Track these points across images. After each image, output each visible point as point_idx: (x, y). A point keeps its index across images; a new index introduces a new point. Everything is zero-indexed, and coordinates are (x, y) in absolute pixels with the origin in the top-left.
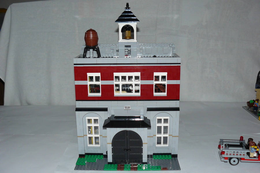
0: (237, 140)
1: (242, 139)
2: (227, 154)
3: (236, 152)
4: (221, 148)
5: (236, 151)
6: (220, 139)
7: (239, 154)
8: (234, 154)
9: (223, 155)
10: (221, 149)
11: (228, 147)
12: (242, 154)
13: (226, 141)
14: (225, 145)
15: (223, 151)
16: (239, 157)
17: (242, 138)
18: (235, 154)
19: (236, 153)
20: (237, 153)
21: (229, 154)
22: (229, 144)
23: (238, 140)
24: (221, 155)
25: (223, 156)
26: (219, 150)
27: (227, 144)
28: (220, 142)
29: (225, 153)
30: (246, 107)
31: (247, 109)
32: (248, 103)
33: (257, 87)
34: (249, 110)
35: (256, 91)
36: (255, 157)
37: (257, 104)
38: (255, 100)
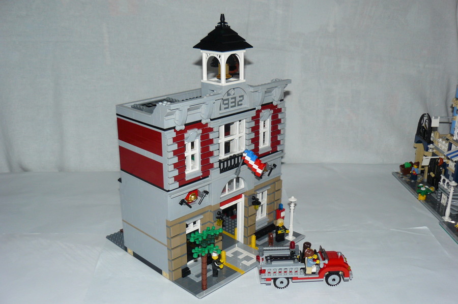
1: (293, 246)
2: (269, 273)
5: (283, 267)
7: (288, 272)
8: (280, 273)
9: (263, 274)
10: (261, 263)
11: (271, 261)
12: (293, 271)
14: (266, 257)
15: (263, 268)
16: (288, 275)
18: (283, 272)
21: (272, 273)
24: (260, 275)
25: (263, 276)
28: (259, 251)
29: (267, 272)
30: (397, 173)
31: (399, 177)
32: (402, 166)
33: (417, 142)
34: (402, 181)
35: (416, 148)
36: (313, 273)
37: (416, 170)
38: (413, 162)
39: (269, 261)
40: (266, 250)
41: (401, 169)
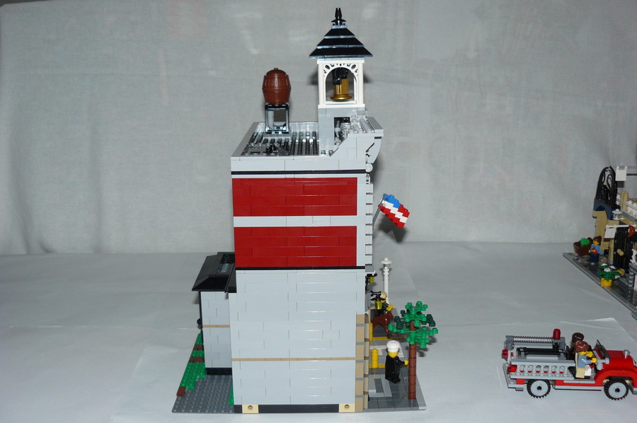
0: (546, 338)
1: (557, 337)
2: (522, 372)
3: (542, 367)
4: (509, 356)
5: (543, 365)
6: (507, 336)
7: (550, 372)
8: (538, 372)
9: (513, 373)
10: (509, 358)
11: (525, 354)
12: (558, 371)
13: (519, 339)
14: (518, 349)
15: (513, 363)
16: (550, 377)
17: (557, 333)
18: (542, 372)
19: (542, 370)
20: (546, 370)
21: (526, 371)
22: (528, 347)
23: (548, 338)
24: (508, 373)
25: (513, 375)
26: (504, 361)
27: (523, 347)
28: (507, 343)
29: (518, 370)
30: (571, 254)
31: (574, 260)
32: (577, 244)
33: (598, 208)
34: (578, 263)
35: (596, 218)
36: (587, 378)
37: (597, 247)
38: (592, 238)
39: (523, 353)
40: (518, 341)
41: (575, 248)
